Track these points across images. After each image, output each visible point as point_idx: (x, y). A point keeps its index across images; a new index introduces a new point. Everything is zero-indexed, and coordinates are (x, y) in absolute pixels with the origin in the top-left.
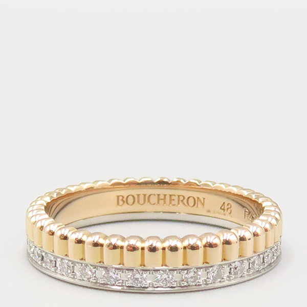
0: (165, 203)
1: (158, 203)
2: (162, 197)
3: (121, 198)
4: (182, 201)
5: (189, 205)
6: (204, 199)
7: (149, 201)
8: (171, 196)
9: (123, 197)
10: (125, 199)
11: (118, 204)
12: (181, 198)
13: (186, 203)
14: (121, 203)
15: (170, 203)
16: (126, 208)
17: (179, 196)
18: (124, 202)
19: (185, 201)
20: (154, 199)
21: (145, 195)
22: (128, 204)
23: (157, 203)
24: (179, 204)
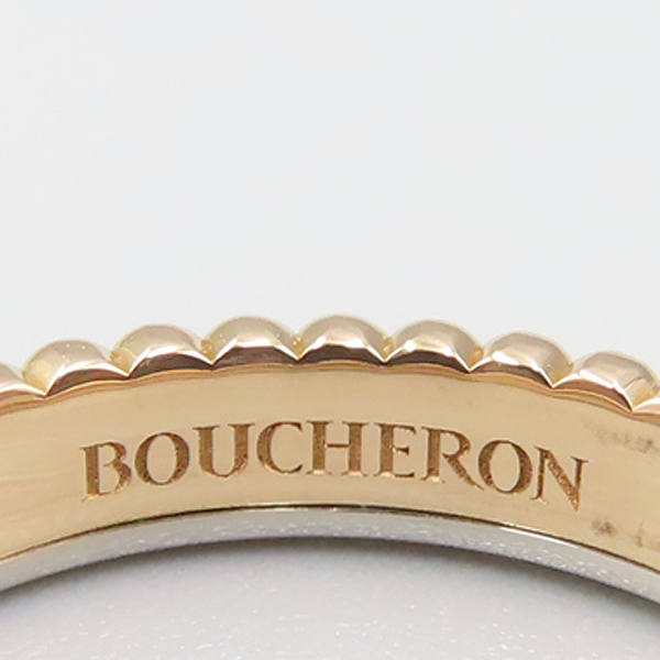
0: (354, 464)
1: (319, 462)
2: (337, 434)
3: (106, 455)
4: (453, 459)
5: (489, 480)
6: (580, 462)
7: (265, 457)
8: (387, 430)
9: (120, 450)
10: (130, 460)
11: (94, 487)
12: (449, 445)
13: (473, 471)
14: (108, 476)
15: (386, 465)
16: (138, 498)
17: (434, 434)
18: (125, 473)
19: (470, 461)
20: (292, 447)
21: (242, 430)
22: (147, 477)
23: (308, 464)
24: (432, 471)
